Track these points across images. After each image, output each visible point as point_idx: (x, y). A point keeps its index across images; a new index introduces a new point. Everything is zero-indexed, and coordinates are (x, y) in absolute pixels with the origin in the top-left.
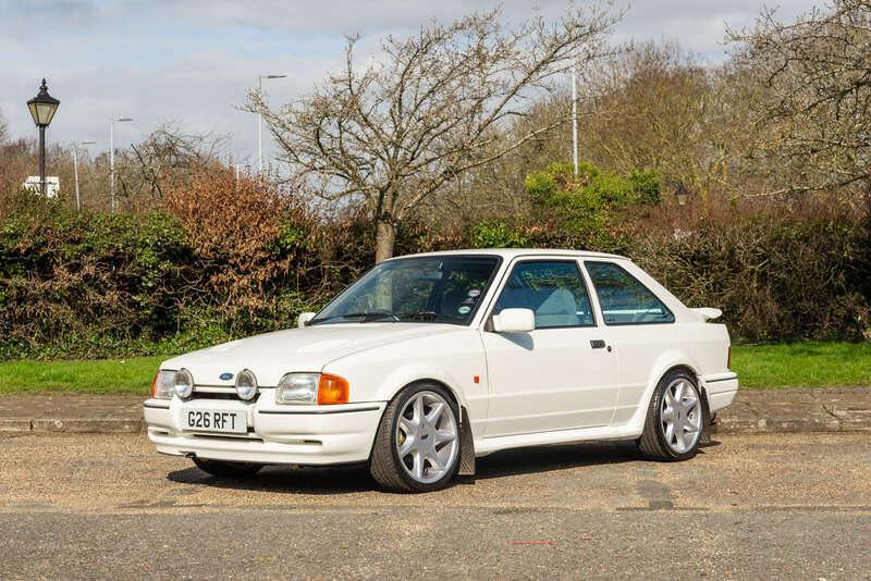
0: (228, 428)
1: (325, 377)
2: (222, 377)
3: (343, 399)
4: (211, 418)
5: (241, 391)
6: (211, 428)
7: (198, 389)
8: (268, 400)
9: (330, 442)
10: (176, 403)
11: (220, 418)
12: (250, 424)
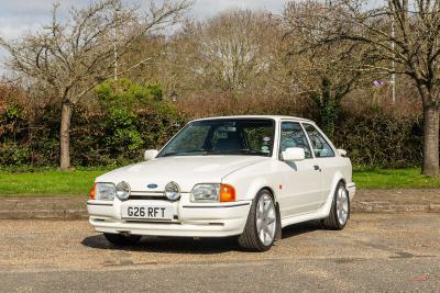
0: (159, 216)
1: (223, 186)
2: (149, 186)
3: (233, 198)
4: (146, 211)
5: (168, 195)
6: (146, 216)
7: (133, 194)
8: (186, 200)
9: (229, 224)
10: (117, 202)
11: (152, 211)
12: (176, 214)
